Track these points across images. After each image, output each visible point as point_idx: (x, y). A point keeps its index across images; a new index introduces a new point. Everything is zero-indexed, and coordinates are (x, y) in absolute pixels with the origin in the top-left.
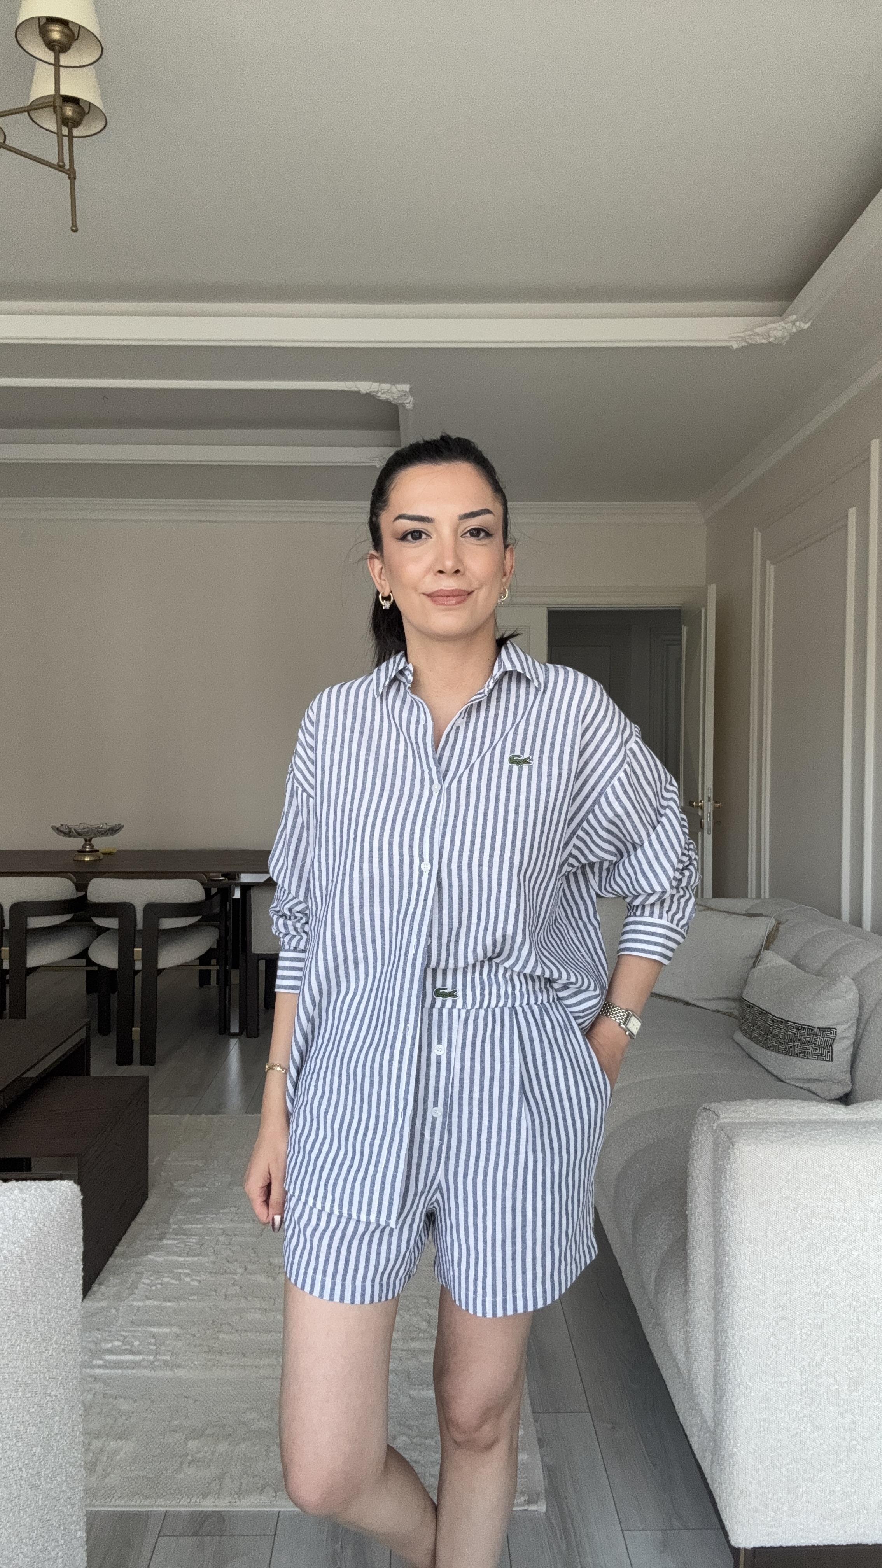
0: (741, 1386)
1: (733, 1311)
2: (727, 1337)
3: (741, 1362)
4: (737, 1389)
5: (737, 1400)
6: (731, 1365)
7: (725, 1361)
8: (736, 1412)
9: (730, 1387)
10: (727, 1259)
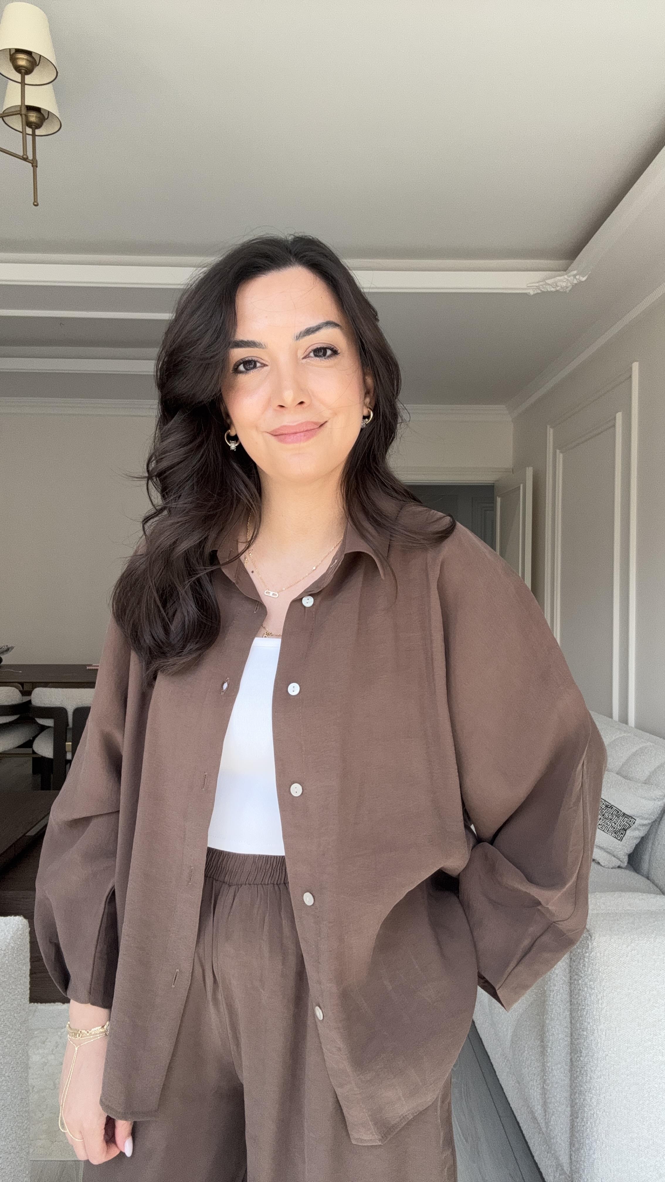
0: (598, 1142)
1: (591, 1078)
2: (584, 1100)
3: (598, 1122)
4: (594, 1144)
5: (594, 1153)
6: (589, 1123)
7: (583, 1120)
8: (593, 1163)
9: (587, 1142)
10: (585, 1033)
